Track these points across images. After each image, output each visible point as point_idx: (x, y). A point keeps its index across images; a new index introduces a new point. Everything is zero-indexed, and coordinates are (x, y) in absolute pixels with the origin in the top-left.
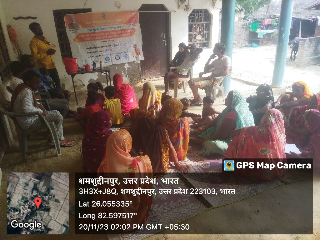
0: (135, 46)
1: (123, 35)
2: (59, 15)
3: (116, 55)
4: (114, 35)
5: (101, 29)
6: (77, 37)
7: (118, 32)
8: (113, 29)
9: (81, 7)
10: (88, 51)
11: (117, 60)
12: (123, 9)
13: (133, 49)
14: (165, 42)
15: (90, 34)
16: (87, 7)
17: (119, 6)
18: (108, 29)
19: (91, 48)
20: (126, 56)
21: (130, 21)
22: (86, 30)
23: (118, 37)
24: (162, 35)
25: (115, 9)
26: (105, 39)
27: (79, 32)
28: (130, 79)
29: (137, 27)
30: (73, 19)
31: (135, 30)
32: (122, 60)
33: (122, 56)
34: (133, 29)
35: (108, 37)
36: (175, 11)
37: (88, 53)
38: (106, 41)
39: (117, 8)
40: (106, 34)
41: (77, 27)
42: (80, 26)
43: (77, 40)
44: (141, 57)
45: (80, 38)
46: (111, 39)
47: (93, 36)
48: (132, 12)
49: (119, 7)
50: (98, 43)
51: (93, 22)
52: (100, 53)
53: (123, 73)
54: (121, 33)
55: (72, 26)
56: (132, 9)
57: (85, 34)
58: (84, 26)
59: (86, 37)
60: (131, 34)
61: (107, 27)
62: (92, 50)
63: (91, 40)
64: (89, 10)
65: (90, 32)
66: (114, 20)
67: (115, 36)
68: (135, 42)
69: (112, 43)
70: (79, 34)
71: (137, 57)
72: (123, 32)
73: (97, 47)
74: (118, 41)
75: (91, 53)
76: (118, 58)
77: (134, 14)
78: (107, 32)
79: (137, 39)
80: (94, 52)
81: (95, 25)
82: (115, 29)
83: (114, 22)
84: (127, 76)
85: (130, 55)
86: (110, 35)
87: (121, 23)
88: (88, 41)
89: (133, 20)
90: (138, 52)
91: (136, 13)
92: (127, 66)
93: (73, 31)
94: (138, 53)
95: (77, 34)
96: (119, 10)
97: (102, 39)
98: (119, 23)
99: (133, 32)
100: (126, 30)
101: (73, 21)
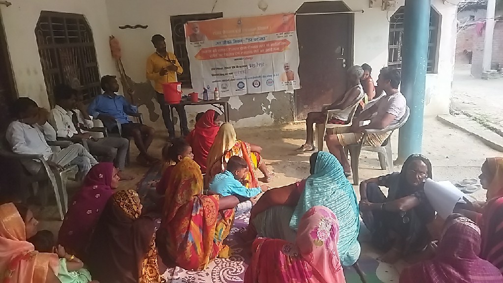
1: (267, 50)
2: (177, 22)
3: (255, 79)
4: (253, 49)
5: (236, 41)
6: (200, 53)
7: (261, 46)
8: (253, 42)
9: (209, 11)
10: (214, 72)
12: (272, 10)
14: (344, 61)
15: (217, 48)
16: (216, 11)
17: (265, 7)
18: (247, 42)
19: (219, 69)
20: (270, 82)
22: (212, 43)
23: (260, 53)
24: (338, 50)
25: (258, 12)
26: (238, 55)
27: (204, 46)
28: (275, 117)
29: (292, 38)
30: (197, 27)
31: (289, 43)
32: (265, 88)
33: (264, 81)
34: (285, 40)
35: (245, 53)
36: (363, 12)
37: (213, 75)
38: (241, 59)
39: (261, 10)
40: (242, 48)
41: (202, 39)
42: (206, 38)
43: (199, 57)
44: (296, 85)
45: (205, 55)
46: (248, 57)
47: (222, 52)
49: (264, 9)
50: (229, 62)
51: (224, 32)
52: (230, 77)
53: (265, 108)
54: (264, 48)
56: (286, 11)
57: (212, 48)
58: (211, 37)
59: (212, 53)
60: (281, 48)
61: (244, 38)
62: (219, 72)
63: (218, 57)
64: (220, 15)
65: (218, 45)
66: (255, 29)
67: (255, 51)
69: (249, 62)
70: (203, 49)
72: (268, 45)
73: (226, 68)
74: (259, 59)
75: (217, 75)
76: (257, 84)
77: (287, 18)
78: (244, 45)
79: (290, 56)
80: (221, 75)
81: (226, 36)
82: (256, 41)
83: (255, 31)
84: (271, 112)
85: (276, 79)
86: (247, 50)
87: (267, 32)
88: (214, 58)
92: (270, 97)
93: (196, 45)
95: (201, 48)
96: (265, 13)
97: (235, 56)
98: (264, 32)
99: (285, 45)
100: (273, 42)
101: (196, 31)
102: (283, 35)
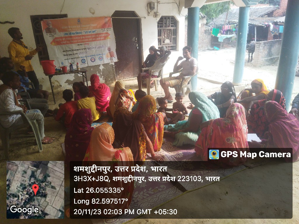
0: (109, 49)
1: (98, 39)
2: (36, 20)
3: (91, 57)
4: (89, 38)
5: (77, 33)
6: (54, 41)
7: (93, 36)
8: (88, 34)
9: (57, 12)
10: (65, 53)
11: (93, 62)
12: (97, 14)
13: (107, 52)
14: (137, 45)
15: (66, 37)
16: (63, 13)
18: (84, 34)
19: (67, 51)
20: (101, 59)
21: (104, 26)
22: (62, 34)
23: (93, 41)
24: (134, 39)
25: (90, 15)
26: (80, 42)
27: (56, 36)
28: (105, 80)
29: (111, 32)
30: (50, 24)
31: (109, 35)
32: (98, 62)
33: (97, 58)
34: (107, 33)
36: (145, 18)
37: (64, 55)
38: (82, 45)
39: (91, 14)
40: (81, 38)
41: (54, 31)
42: (57, 31)
43: (53, 43)
44: (115, 60)
45: (57, 42)
46: (86, 43)
47: (69, 40)
48: (106, 17)
49: (93, 13)
50: (74, 46)
51: (69, 27)
52: (76, 56)
53: (99, 74)
54: (96, 37)
55: (49, 31)
56: (106, 15)
57: (62, 38)
58: (61, 30)
59: (63, 41)
60: (105, 38)
61: (82, 31)
62: (68, 53)
63: (67, 43)
64: (65, 16)
65: (66, 36)
66: (89, 25)
67: (90, 40)
68: (109, 46)
69: (87, 46)
70: (56, 38)
71: (111, 59)
72: (97, 36)
73: (73, 50)
74: (93, 44)
75: (67, 55)
76: (93, 60)
77: (107, 19)
78: (83, 36)
79: (111, 42)
80: (70, 55)
81: (71, 30)
82: (90, 34)
83: (89, 27)
84: (102, 77)
85: (104, 57)
86: (85, 39)
87: (96, 28)
88: (64, 44)
89: (107, 25)
90: (112, 54)
91: (109, 18)
92: (101, 68)
93: (50, 35)
94: (112, 56)
95: (54, 37)
96: (94, 16)
97: (78, 42)
98: (94, 28)
99: (107, 36)
100: (100, 34)
101: (49, 26)
102: (106, 30)
